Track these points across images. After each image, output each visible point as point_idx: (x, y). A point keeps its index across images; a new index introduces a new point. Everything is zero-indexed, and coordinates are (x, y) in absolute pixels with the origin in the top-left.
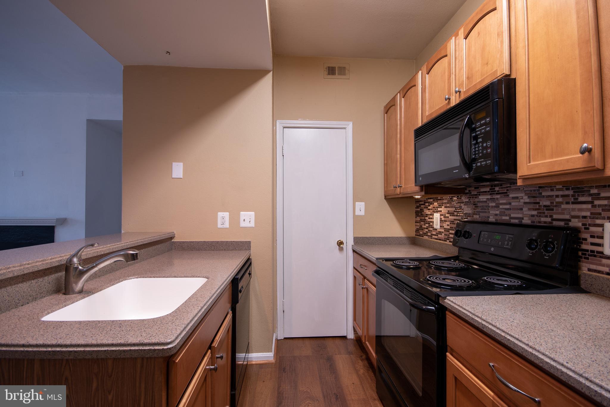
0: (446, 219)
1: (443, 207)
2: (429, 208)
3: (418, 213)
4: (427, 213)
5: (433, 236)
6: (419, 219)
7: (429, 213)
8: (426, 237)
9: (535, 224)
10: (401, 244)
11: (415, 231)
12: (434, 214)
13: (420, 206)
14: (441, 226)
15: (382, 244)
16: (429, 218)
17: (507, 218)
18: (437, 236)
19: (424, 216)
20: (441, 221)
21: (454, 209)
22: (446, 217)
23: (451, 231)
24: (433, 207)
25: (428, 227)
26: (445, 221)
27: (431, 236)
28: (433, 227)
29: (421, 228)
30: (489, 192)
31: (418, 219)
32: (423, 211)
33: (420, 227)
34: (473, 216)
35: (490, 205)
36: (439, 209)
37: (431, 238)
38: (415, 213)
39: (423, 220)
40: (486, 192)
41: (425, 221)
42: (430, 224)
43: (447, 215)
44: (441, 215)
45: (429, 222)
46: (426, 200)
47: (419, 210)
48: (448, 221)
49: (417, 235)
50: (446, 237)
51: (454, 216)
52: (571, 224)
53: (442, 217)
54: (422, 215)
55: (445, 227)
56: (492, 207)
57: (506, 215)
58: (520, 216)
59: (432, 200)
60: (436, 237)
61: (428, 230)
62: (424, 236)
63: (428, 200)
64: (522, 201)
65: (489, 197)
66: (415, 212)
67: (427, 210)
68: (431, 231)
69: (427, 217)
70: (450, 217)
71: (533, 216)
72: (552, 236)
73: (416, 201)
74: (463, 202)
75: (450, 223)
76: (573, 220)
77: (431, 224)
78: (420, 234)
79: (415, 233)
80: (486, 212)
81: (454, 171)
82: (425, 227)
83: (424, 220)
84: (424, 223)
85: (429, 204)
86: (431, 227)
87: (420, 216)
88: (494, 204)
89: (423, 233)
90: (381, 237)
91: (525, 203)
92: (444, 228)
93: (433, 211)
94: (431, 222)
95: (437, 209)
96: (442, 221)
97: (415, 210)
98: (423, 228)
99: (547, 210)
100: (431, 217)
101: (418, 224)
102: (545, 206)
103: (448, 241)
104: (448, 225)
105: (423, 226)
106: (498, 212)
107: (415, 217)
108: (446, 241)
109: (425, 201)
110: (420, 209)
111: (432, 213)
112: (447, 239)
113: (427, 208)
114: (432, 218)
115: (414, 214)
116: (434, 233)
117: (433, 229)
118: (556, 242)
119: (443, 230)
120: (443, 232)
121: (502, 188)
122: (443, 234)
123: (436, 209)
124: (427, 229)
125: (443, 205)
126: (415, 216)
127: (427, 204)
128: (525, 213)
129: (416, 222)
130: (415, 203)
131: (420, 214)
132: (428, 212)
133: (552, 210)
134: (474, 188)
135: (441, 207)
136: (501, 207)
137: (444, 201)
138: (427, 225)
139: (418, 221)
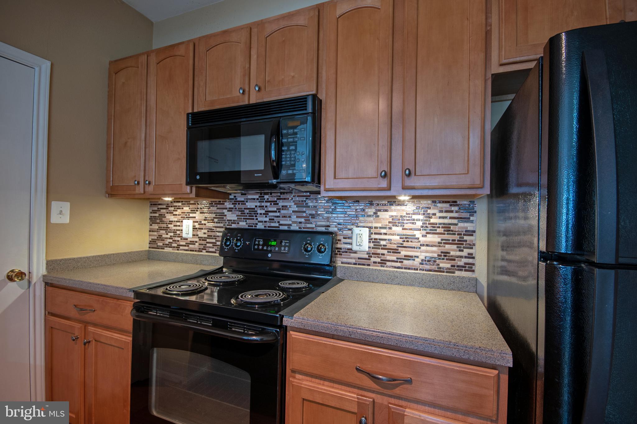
0: (201, 226)
1: (198, 213)
2: (175, 213)
3: (155, 219)
4: (171, 220)
5: (181, 248)
6: (157, 227)
7: (176, 220)
8: (167, 250)
9: (302, 229)
10: (130, 262)
11: (148, 242)
12: (184, 221)
13: (160, 211)
15: (101, 266)
16: (174, 226)
17: (277, 225)
18: (188, 246)
19: (166, 223)
20: (194, 228)
21: (214, 215)
22: (202, 224)
23: (208, 240)
24: (182, 213)
25: (173, 236)
26: (199, 229)
27: (178, 248)
28: (182, 237)
29: (160, 238)
30: (257, 199)
31: (155, 227)
32: (165, 217)
33: (157, 238)
34: (238, 223)
36: (191, 215)
37: (178, 250)
38: (150, 219)
39: (164, 227)
40: (254, 199)
41: (167, 230)
42: (177, 234)
43: (203, 222)
44: (194, 222)
45: (174, 230)
46: (170, 203)
47: (157, 215)
48: (205, 229)
49: (152, 248)
50: (202, 247)
51: (214, 222)
52: (331, 229)
53: (196, 224)
54: (162, 222)
55: (200, 236)
56: (261, 214)
57: (275, 222)
59: (180, 204)
60: (186, 248)
61: (173, 241)
62: (165, 248)
63: (173, 204)
64: (290, 209)
65: (258, 204)
66: (149, 217)
67: (171, 215)
68: (178, 241)
69: (171, 224)
72: (323, 240)
73: (151, 204)
74: (226, 209)
75: (208, 231)
77: (178, 232)
78: (157, 246)
79: (148, 245)
80: (254, 219)
81: (256, 175)
82: (168, 236)
83: (166, 228)
84: (166, 232)
85: (175, 208)
86: (178, 237)
87: (159, 223)
88: (263, 212)
89: (163, 244)
90: (99, 256)
91: (293, 211)
92: (198, 237)
93: (181, 217)
94: (179, 230)
95: (189, 215)
96: (196, 229)
97: (148, 215)
98: (163, 238)
99: (312, 218)
100: (178, 224)
101: (156, 233)
102: (310, 215)
103: (204, 251)
104: (205, 233)
105: (164, 236)
106: (267, 219)
107: (148, 224)
108: (202, 251)
109: (168, 204)
110: (159, 215)
111: (180, 219)
112: (202, 249)
113: (173, 213)
114: (179, 226)
115: (148, 221)
116: (184, 243)
117: (181, 239)
118: (326, 244)
119: (197, 240)
120: (196, 242)
121: (272, 197)
123: (186, 215)
124: (169, 238)
125: (197, 211)
126: (150, 223)
127: (171, 209)
128: (293, 220)
129: (150, 231)
130: (150, 207)
131: (158, 221)
132: (172, 218)
134: (240, 194)
135: (195, 213)
137: (199, 206)
138: (172, 234)
139: (155, 229)
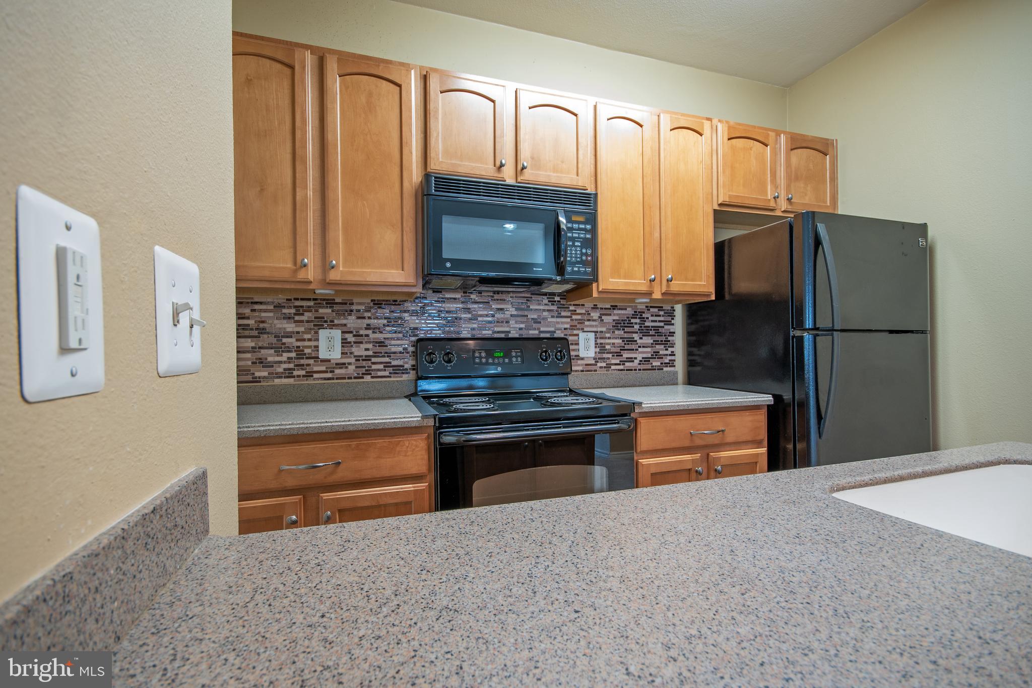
14: (342, 353)
35: (463, 316)
58: (507, 329)
70: (372, 336)
71: (521, 329)
76: (557, 331)
122: (352, 368)
133: (540, 323)
136: (480, 319)
